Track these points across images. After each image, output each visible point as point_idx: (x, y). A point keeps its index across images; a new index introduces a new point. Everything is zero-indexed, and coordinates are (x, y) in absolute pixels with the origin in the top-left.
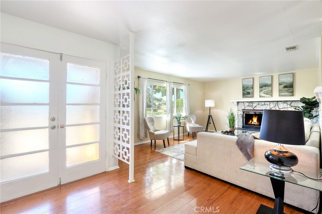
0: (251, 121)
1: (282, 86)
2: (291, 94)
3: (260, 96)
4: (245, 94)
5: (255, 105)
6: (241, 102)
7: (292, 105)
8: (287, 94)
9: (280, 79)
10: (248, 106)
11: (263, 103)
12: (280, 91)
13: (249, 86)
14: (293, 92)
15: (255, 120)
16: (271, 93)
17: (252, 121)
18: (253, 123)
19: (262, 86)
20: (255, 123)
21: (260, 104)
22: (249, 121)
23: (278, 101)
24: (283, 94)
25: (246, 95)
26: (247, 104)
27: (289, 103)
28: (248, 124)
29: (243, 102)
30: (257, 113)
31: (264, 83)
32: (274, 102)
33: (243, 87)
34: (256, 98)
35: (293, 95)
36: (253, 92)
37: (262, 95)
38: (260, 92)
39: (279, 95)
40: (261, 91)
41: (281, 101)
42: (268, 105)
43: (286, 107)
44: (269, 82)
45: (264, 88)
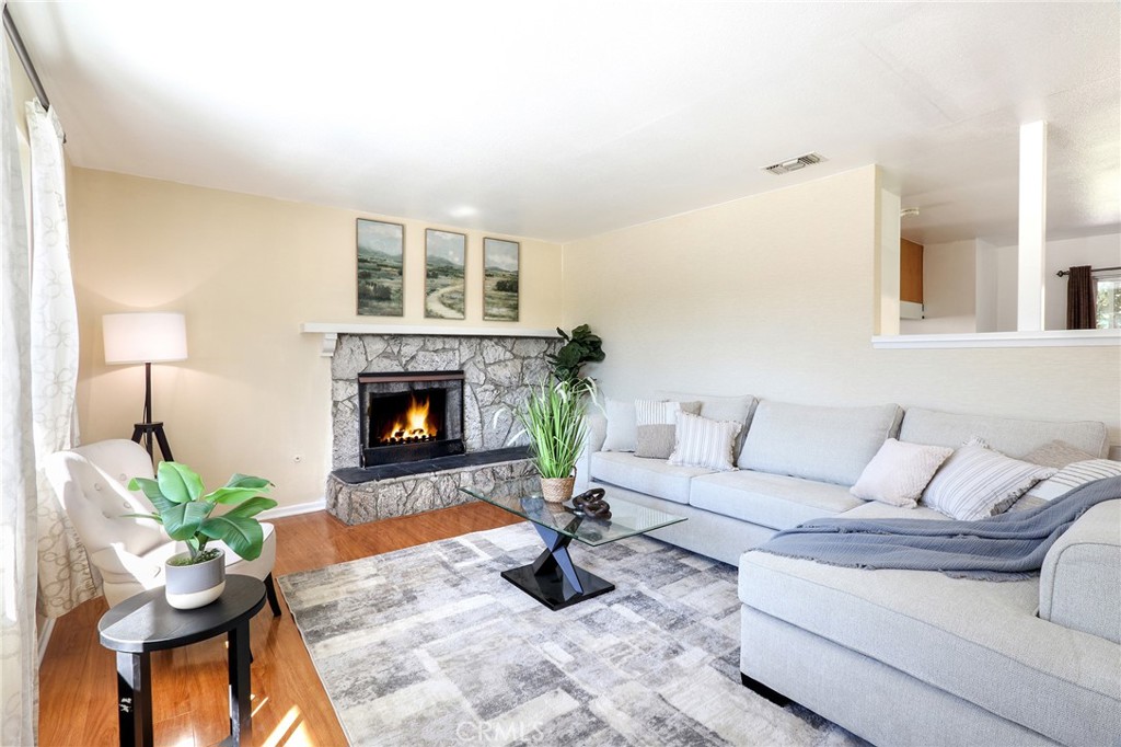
0: (397, 429)
1: (493, 282)
2: (511, 314)
3: (429, 314)
4: (371, 298)
5: (409, 349)
6: (352, 335)
7: (514, 351)
8: (504, 311)
9: (490, 257)
10: (385, 355)
11: (439, 345)
12: (487, 300)
13: (388, 262)
14: (516, 307)
15: (418, 420)
16: (457, 304)
17: (405, 423)
18: (406, 435)
19: (440, 271)
20: (417, 434)
21: (430, 345)
22: (391, 429)
23: (482, 337)
24: (495, 311)
25: (375, 303)
26: (379, 346)
27: (509, 343)
28: (386, 443)
29: (361, 336)
30: (419, 387)
31: (441, 260)
32: (473, 340)
33: (360, 261)
34: (412, 320)
35: (516, 319)
36: (400, 291)
37: (437, 307)
38: (428, 294)
39: (485, 314)
40: (433, 291)
41: (490, 338)
42: (453, 350)
43: (502, 358)
44: (457, 261)
45: (443, 279)
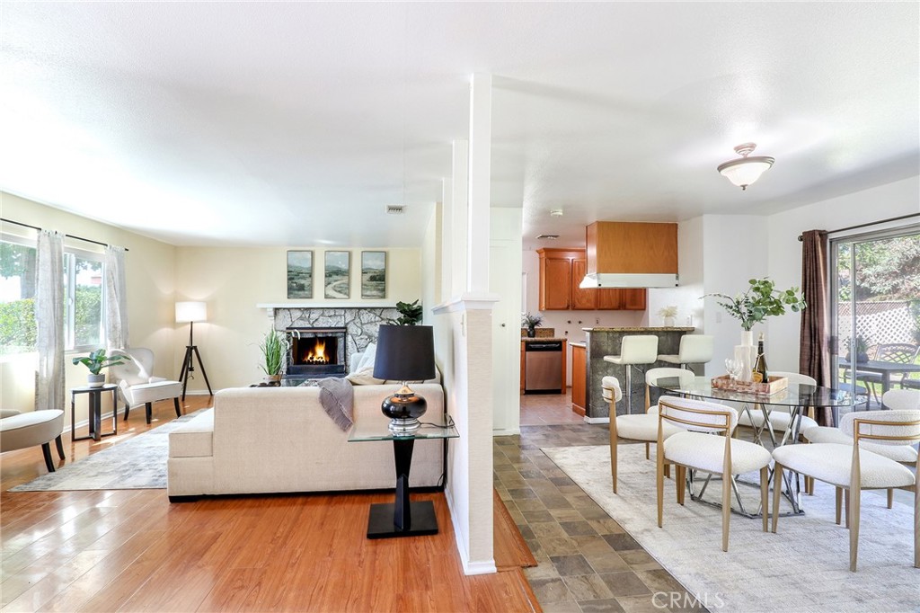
0: (310, 355)
1: (367, 276)
2: (380, 294)
3: (327, 297)
4: (295, 290)
5: (314, 316)
6: (284, 309)
7: (382, 316)
8: (375, 293)
9: (365, 262)
10: (301, 318)
11: (332, 313)
12: (364, 287)
13: (303, 271)
14: (384, 290)
15: (320, 352)
16: (345, 290)
17: (314, 353)
18: (315, 359)
19: (332, 273)
20: (320, 359)
21: (326, 313)
22: (308, 355)
23: (360, 309)
24: (368, 293)
25: (296, 292)
26: (298, 314)
27: (378, 312)
28: (305, 363)
29: (289, 309)
30: (320, 335)
31: (334, 267)
32: (353, 311)
33: (288, 272)
34: (318, 300)
35: (384, 297)
36: (311, 286)
37: (331, 293)
38: (326, 286)
39: (362, 295)
40: (329, 284)
41: (365, 309)
42: (341, 316)
43: (373, 320)
44: (344, 267)
45: (335, 277)
